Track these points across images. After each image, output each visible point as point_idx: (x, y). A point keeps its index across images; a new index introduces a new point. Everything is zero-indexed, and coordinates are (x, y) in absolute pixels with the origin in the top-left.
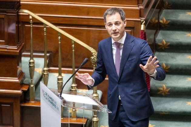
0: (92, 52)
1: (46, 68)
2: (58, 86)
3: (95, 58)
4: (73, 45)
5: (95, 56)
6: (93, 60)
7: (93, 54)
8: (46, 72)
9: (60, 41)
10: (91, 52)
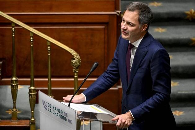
0: (73, 54)
1: (15, 77)
2: (30, 100)
3: (77, 62)
4: (49, 47)
5: (77, 60)
6: (74, 64)
7: (74, 57)
8: (16, 83)
9: (32, 43)
10: (71, 54)
